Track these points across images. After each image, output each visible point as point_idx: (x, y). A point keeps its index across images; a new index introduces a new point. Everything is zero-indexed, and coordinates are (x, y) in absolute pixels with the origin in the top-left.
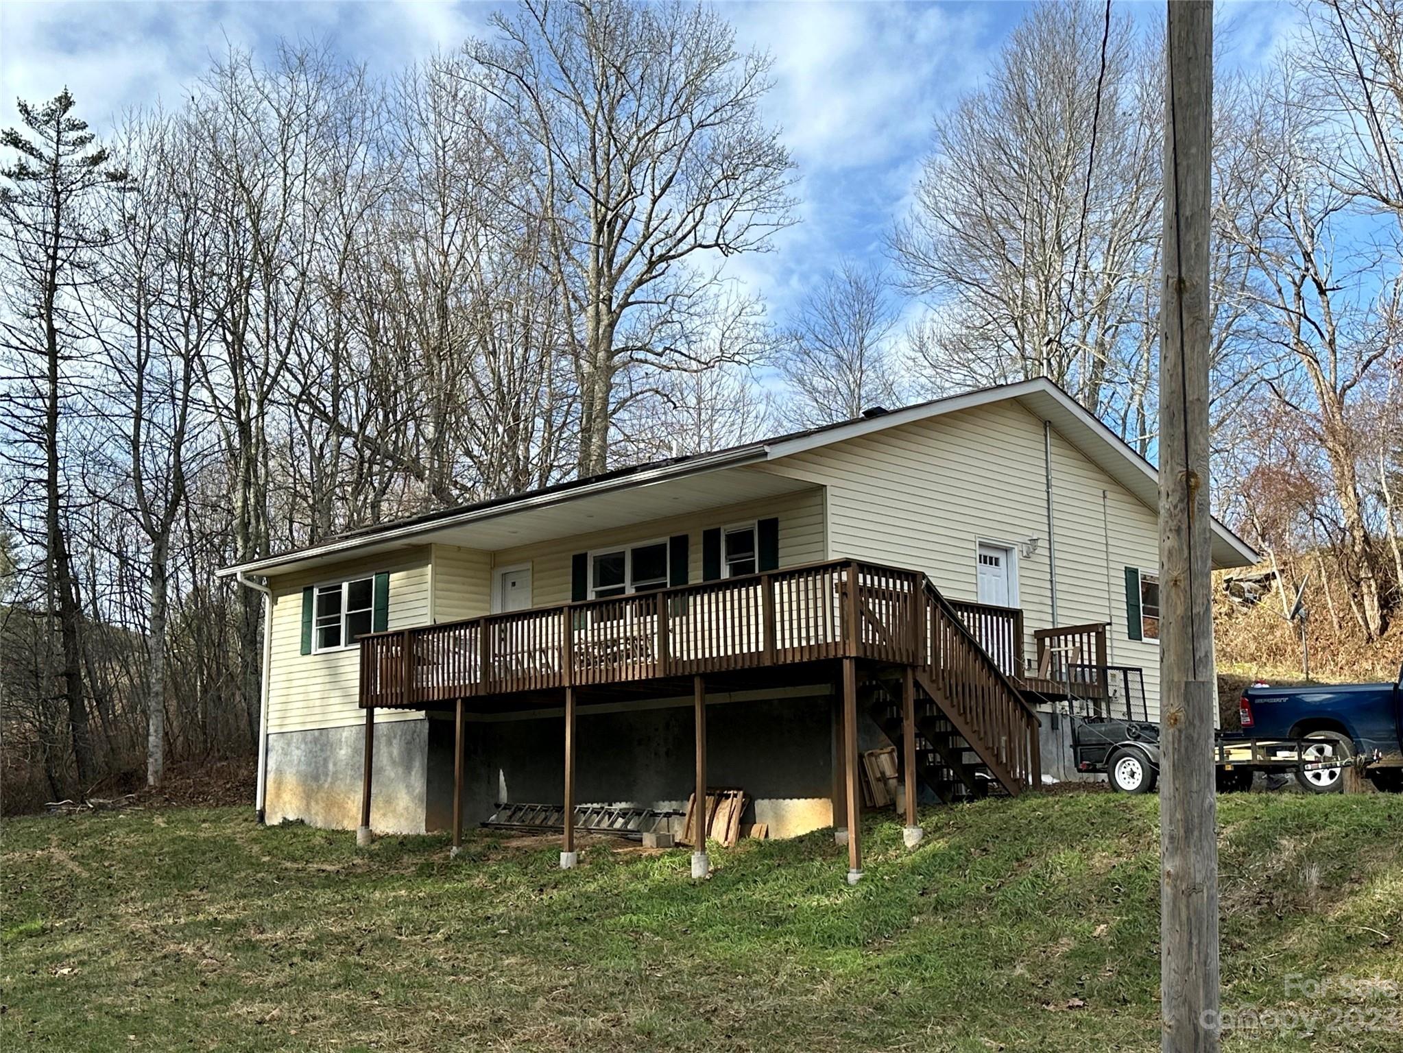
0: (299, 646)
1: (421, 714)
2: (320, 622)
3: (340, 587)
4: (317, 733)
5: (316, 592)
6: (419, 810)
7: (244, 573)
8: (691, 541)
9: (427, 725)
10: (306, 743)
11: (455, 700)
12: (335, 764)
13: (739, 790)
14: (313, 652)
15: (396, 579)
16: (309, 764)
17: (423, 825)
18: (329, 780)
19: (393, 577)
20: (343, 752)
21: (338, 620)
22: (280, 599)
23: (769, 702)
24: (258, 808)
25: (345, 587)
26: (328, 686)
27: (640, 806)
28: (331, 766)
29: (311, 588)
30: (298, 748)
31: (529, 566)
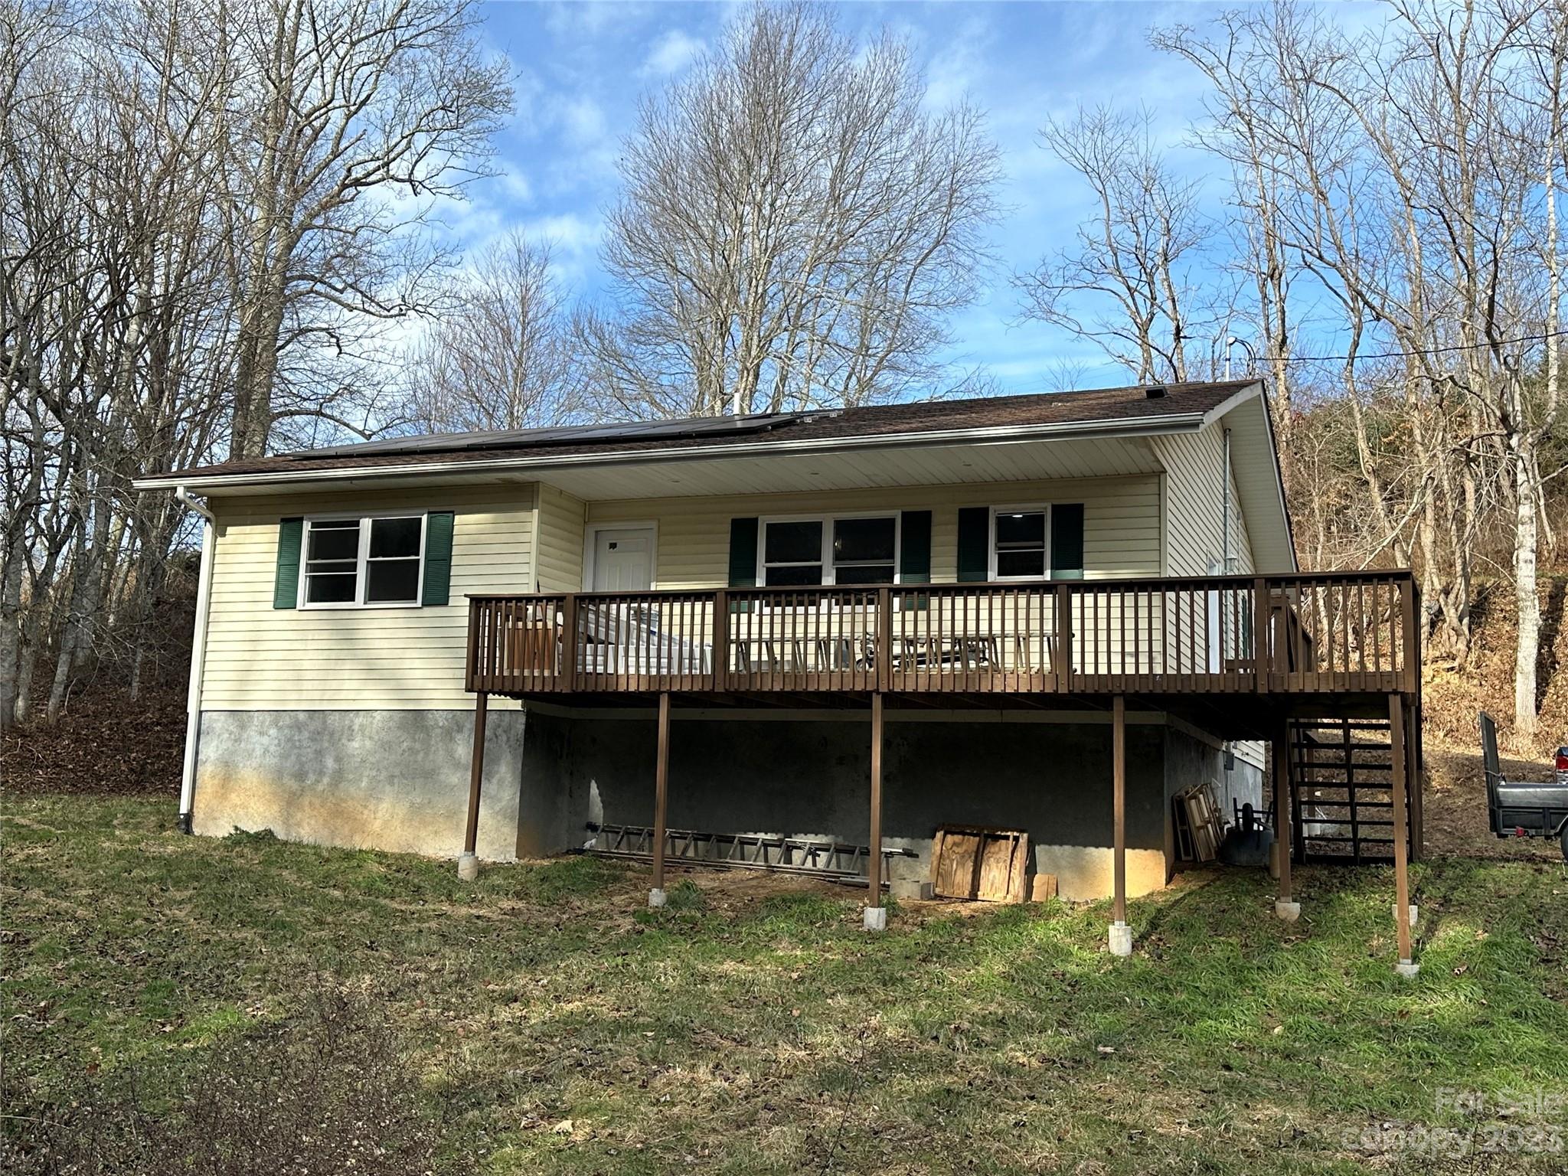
0: (271, 596)
1: (516, 705)
2: (311, 568)
3: (357, 524)
4: (301, 716)
5: (307, 527)
6: (506, 830)
7: (188, 489)
8: (935, 519)
9: (522, 719)
10: (280, 729)
11: (658, 694)
12: (338, 759)
13: (1022, 831)
14: (299, 606)
15: (466, 524)
16: (284, 757)
17: (514, 849)
18: (326, 780)
19: (458, 519)
20: (356, 744)
21: (354, 567)
22: (230, 530)
23: (1064, 727)
24: (184, 809)
25: (366, 526)
26: (333, 655)
27: (840, 840)
28: (330, 763)
29: (301, 520)
30: (261, 734)
31: (654, 524)
